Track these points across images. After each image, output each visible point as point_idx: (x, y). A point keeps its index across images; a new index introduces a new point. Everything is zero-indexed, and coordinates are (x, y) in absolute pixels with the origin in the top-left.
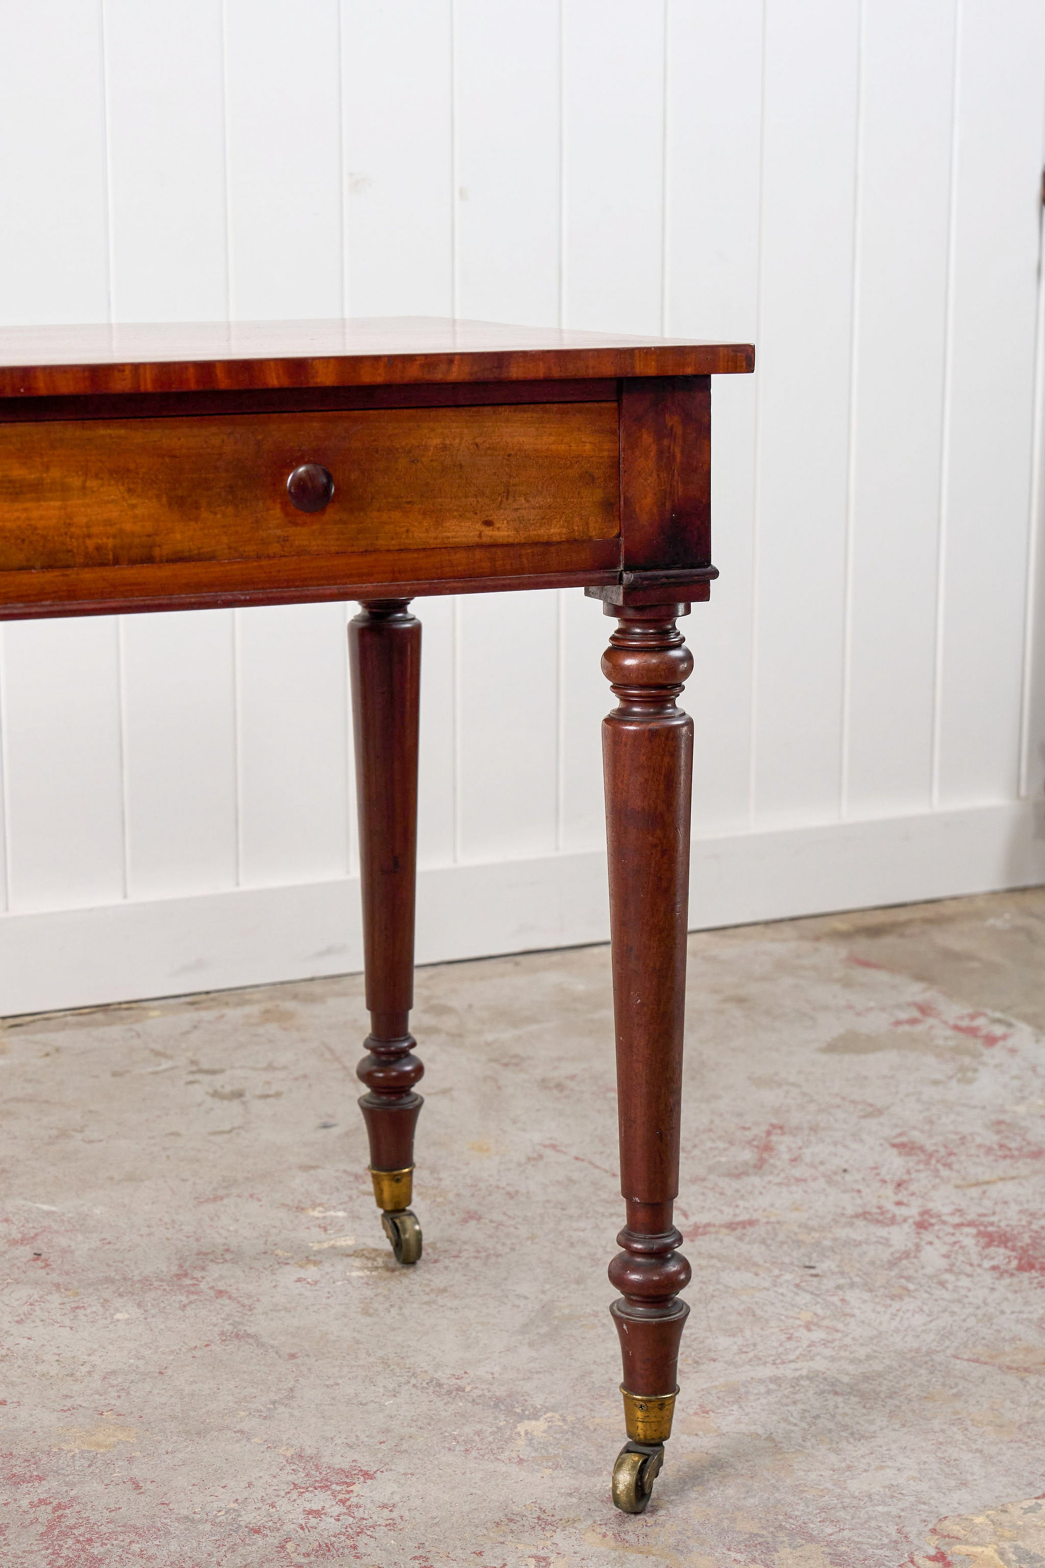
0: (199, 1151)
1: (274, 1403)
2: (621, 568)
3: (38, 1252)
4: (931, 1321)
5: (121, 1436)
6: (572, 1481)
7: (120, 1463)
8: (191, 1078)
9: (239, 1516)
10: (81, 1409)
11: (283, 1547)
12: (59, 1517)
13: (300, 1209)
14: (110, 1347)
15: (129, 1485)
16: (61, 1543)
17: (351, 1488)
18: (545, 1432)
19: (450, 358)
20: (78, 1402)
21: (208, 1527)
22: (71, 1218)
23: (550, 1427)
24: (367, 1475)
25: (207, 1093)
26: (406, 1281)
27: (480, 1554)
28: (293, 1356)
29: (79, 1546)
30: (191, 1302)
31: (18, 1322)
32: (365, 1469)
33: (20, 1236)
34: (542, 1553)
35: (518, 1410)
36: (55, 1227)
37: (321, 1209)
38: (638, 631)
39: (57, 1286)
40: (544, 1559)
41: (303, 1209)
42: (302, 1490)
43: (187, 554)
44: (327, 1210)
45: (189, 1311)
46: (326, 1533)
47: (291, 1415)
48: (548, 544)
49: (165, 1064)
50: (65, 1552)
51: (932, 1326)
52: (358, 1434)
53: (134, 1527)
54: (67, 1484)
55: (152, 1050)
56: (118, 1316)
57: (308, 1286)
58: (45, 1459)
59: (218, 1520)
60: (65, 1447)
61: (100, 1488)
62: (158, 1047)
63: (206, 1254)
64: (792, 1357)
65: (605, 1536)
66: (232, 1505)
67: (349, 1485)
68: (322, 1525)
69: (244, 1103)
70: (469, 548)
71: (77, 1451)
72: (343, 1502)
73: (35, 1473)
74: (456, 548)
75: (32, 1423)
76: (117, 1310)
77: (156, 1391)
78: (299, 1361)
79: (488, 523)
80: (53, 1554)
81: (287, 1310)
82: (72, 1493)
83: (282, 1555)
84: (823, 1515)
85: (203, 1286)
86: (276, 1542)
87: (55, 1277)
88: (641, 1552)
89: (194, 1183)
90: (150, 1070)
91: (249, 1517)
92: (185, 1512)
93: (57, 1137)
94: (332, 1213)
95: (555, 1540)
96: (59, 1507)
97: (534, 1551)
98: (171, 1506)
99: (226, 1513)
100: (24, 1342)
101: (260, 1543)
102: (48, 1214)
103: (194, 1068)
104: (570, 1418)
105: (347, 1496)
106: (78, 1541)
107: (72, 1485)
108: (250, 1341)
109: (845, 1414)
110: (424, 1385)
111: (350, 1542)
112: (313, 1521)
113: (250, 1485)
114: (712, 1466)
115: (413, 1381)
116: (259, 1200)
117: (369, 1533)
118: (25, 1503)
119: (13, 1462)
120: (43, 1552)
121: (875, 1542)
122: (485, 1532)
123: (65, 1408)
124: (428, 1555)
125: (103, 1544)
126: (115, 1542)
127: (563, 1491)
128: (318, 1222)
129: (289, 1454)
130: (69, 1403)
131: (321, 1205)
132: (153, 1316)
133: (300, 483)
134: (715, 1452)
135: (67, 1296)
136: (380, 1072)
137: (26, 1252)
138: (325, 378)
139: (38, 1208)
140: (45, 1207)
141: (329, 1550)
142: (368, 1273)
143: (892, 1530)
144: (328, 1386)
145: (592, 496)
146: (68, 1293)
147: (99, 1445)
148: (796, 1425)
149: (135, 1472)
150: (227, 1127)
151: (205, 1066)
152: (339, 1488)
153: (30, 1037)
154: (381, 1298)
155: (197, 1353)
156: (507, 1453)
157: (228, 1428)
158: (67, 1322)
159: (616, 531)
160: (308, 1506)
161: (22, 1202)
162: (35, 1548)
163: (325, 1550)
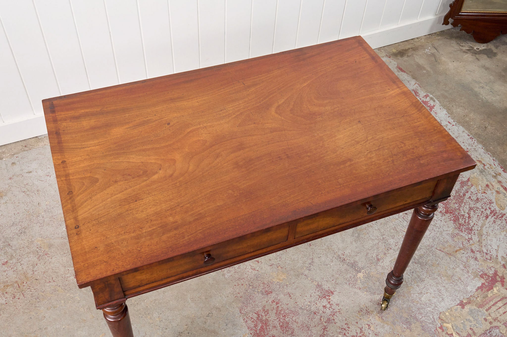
1: (310, 264)
4: (430, 234)
5: (283, 276)
6: (370, 296)
7: (285, 287)
9: (311, 307)
10: (274, 265)
11: (321, 319)
12: (278, 307)
15: (288, 295)
16: (280, 316)
17: (330, 298)
18: (363, 277)
20: (272, 262)
21: (306, 311)
23: (364, 275)
24: (332, 293)
27: (357, 323)
29: (283, 318)
32: (331, 290)
34: (369, 323)
35: (357, 268)
40: (369, 325)
42: (321, 298)
46: (328, 314)
47: (314, 269)
51: (431, 236)
52: (328, 277)
53: (292, 311)
54: (277, 294)
58: (271, 285)
59: (307, 309)
60: (274, 280)
61: (283, 296)
65: (379, 317)
66: (309, 303)
67: (329, 296)
68: (327, 311)
71: (276, 282)
72: (329, 303)
73: (270, 291)
75: (265, 270)
77: (287, 258)
80: (279, 320)
82: (278, 298)
83: (321, 322)
84: (418, 311)
86: (319, 317)
88: (387, 324)
91: (313, 308)
92: (301, 306)
95: (370, 318)
96: (277, 303)
97: (367, 322)
98: (298, 303)
99: (308, 306)
101: (316, 318)
104: (367, 272)
105: (330, 301)
106: (283, 316)
109: (418, 272)
110: (337, 257)
111: (333, 318)
112: (325, 310)
113: (311, 295)
115: (335, 256)
117: (336, 314)
118: (270, 301)
119: (265, 286)
120: (277, 320)
121: (429, 321)
122: (357, 314)
123: (271, 265)
124: (348, 323)
125: (288, 317)
126: (290, 317)
127: (369, 300)
129: (316, 284)
141: (329, 321)
143: (432, 317)
144: (319, 257)
147: (280, 279)
148: (409, 276)
149: (289, 290)
152: (327, 297)
156: (357, 285)
157: (303, 273)
160: (323, 304)
162: (275, 318)
163: (328, 321)
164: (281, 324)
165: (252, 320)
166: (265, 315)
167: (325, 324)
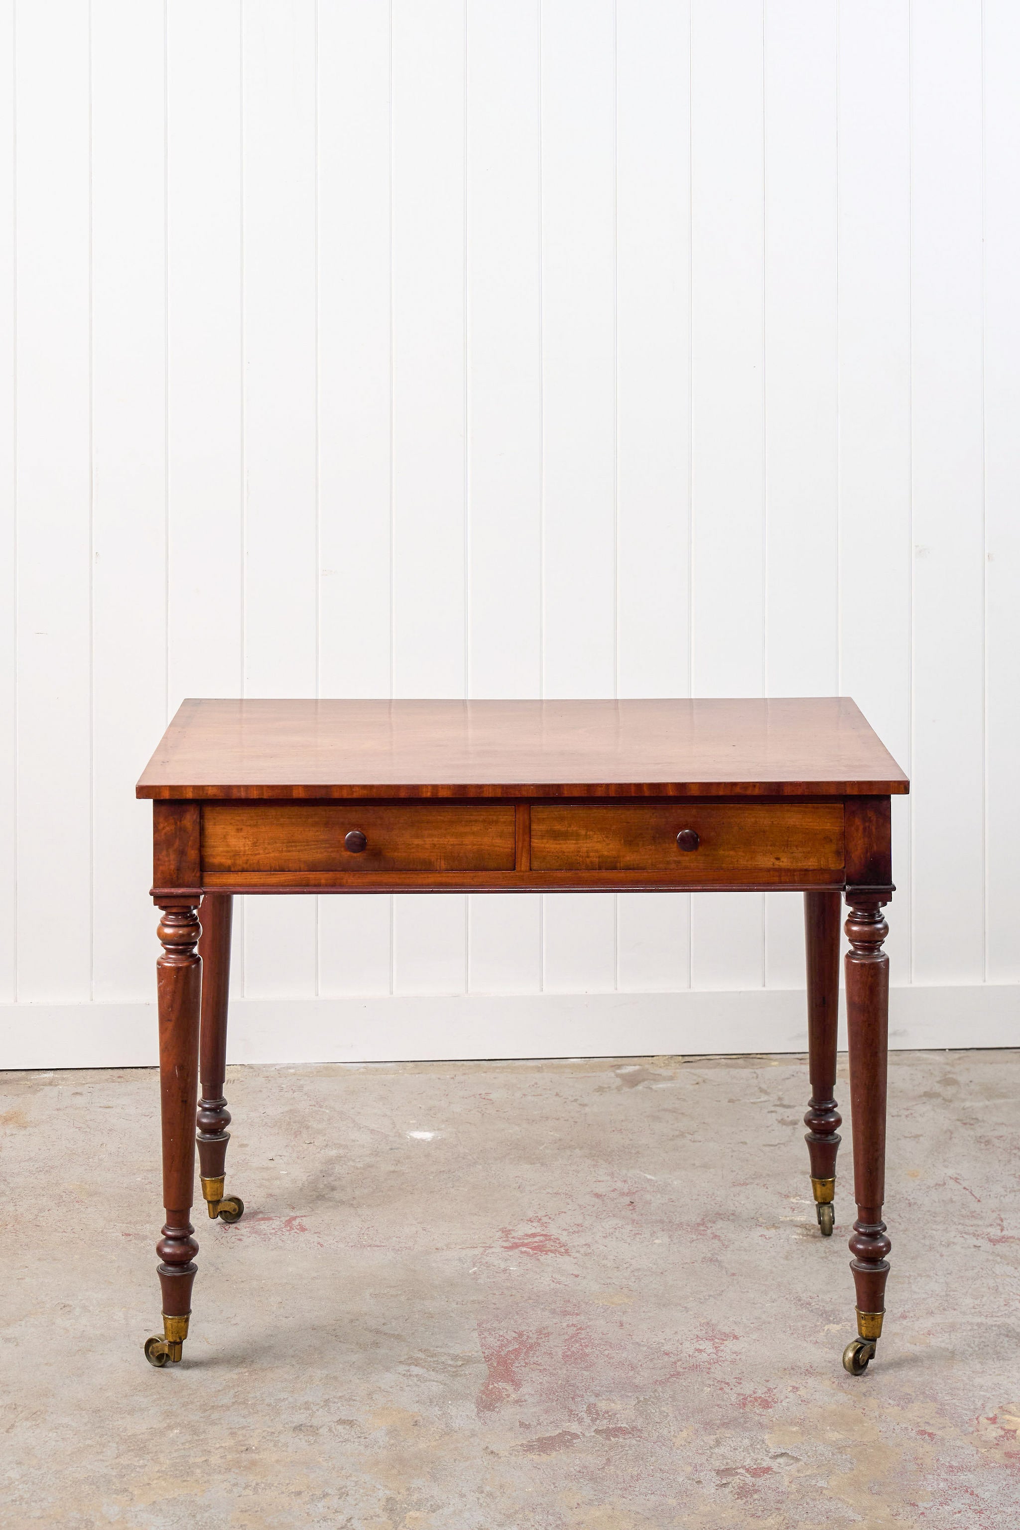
0: (751, 1155)
1: (710, 1296)
2: (845, 884)
3: (632, 1201)
5: (626, 1301)
6: (836, 1356)
7: (619, 1313)
8: (773, 1109)
9: (663, 1346)
10: (614, 1285)
11: (675, 1363)
12: (578, 1333)
13: (787, 1196)
14: (644, 1257)
15: (618, 1324)
18: (838, 1331)
19: (754, 784)
20: (614, 1282)
21: (645, 1349)
22: (660, 1185)
23: (842, 1329)
24: (736, 1337)
25: (777, 1120)
26: (819, 1244)
28: (734, 1274)
29: (581, 1347)
30: (697, 1239)
31: (604, 1237)
32: (736, 1334)
33: (628, 1191)
35: (831, 1319)
36: (649, 1188)
37: (798, 1198)
38: (859, 913)
39: (633, 1221)
40: (797, 1388)
41: (788, 1197)
42: (700, 1339)
43: (632, 867)
44: (801, 1199)
45: (694, 1244)
46: (700, 1360)
47: (715, 1303)
48: (806, 870)
49: (764, 1098)
50: (573, 1349)
53: (611, 1343)
54: (589, 1319)
55: (760, 1088)
56: (657, 1241)
57: (765, 1240)
58: (584, 1306)
59: (651, 1346)
60: (596, 1301)
61: (604, 1323)
62: (764, 1086)
63: (720, 1214)
64: (999, 1314)
66: (663, 1341)
67: (723, 1340)
68: (700, 1356)
69: (794, 1129)
70: (769, 870)
71: (601, 1304)
72: (716, 1347)
73: (576, 1312)
74: (761, 870)
75: (586, 1288)
76: (657, 1238)
77: (655, 1282)
78: (735, 1277)
79: (778, 859)
80: (567, 1349)
81: (745, 1250)
82: (589, 1324)
84: (950, 1391)
85: (709, 1231)
86: (673, 1360)
87: (635, 1216)
88: (846, 1393)
89: (737, 1174)
90: (752, 1101)
91: (666, 1348)
92: (638, 1340)
93: (677, 1136)
94: (803, 1201)
95: (807, 1381)
96: (581, 1329)
97: (794, 1384)
98: (633, 1336)
99: (658, 1344)
100: (602, 1247)
101: (666, 1359)
102: (649, 1180)
103: (778, 1103)
105: (720, 1345)
106: (581, 1345)
107: (590, 1320)
108: (717, 1264)
110: (792, 1299)
111: (708, 1366)
112: (697, 1354)
113: (676, 1333)
114: (911, 1360)
115: (787, 1296)
116: (767, 1188)
117: (720, 1363)
118: (565, 1325)
119: (568, 1305)
121: (966, 1407)
122: (777, 1372)
123: (606, 1283)
125: (592, 1348)
126: (598, 1348)
128: (792, 1205)
129: (703, 1322)
130: (608, 1281)
131: (799, 1196)
132: (674, 1244)
133: (682, 837)
134: (918, 1354)
135: (636, 1227)
136: (815, 1120)
137: (627, 1200)
138: (695, 792)
139: (645, 1176)
140: (649, 1177)
142: (801, 1237)
143: (979, 1404)
144: (742, 1292)
145: (829, 849)
146: (637, 1225)
147: (612, 1303)
149: (624, 1319)
150: (776, 1143)
151: (786, 1102)
152: (718, 1341)
153: (693, 1071)
154: (799, 1252)
155: (686, 1266)
157: (680, 1304)
158: (629, 1240)
159: (843, 865)
160: (698, 1347)
161: (638, 1172)
162: (560, 1345)
163: (695, 1367)
164: (569, 1353)
165: (501, 1338)
166: (537, 1338)
167: (681, 1370)
